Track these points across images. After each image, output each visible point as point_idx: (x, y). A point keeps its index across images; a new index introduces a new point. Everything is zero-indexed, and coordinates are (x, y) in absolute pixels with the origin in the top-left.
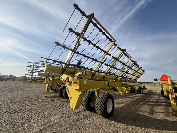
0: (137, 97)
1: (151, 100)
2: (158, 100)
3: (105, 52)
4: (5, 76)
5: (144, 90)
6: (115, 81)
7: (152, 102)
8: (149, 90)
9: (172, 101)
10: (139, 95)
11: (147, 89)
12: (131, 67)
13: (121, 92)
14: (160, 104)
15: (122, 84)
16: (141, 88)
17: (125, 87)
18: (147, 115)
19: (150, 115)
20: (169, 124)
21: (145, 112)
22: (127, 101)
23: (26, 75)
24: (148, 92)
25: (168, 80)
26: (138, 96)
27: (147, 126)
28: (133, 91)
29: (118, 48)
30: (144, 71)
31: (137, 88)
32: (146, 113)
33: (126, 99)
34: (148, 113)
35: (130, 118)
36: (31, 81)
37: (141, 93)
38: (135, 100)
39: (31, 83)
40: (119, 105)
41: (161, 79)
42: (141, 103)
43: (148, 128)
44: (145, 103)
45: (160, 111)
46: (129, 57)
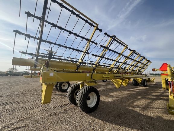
0: (139, 90)
1: (154, 94)
2: (164, 93)
3: (87, 40)
4: (21, 72)
5: (149, 82)
6: (110, 73)
7: (154, 96)
8: (157, 82)
9: (171, 95)
10: (143, 87)
11: (154, 81)
12: (129, 56)
13: (116, 85)
14: (162, 98)
15: (114, 76)
16: (145, 80)
17: (120, 79)
18: (138, 111)
19: (142, 110)
20: (161, 124)
21: (138, 107)
22: (124, 95)
23: (26, 70)
24: (155, 84)
25: (167, 70)
26: (141, 89)
27: (130, 125)
28: (136, 84)
29: (106, 34)
30: (149, 61)
31: (140, 80)
32: (138, 109)
33: (124, 92)
34: (140, 109)
35: (115, 114)
36: (31, 76)
37: (145, 86)
38: (134, 93)
39: (31, 77)
40: (111, 99)
41: (160, 69)
42: (140, 97)
43: (130, 127)
44: (143, 97)
45: (157, 106)
46: (124, 46)
